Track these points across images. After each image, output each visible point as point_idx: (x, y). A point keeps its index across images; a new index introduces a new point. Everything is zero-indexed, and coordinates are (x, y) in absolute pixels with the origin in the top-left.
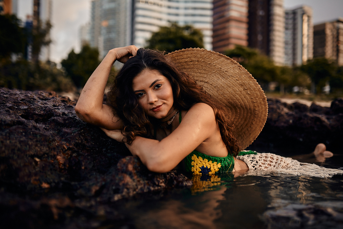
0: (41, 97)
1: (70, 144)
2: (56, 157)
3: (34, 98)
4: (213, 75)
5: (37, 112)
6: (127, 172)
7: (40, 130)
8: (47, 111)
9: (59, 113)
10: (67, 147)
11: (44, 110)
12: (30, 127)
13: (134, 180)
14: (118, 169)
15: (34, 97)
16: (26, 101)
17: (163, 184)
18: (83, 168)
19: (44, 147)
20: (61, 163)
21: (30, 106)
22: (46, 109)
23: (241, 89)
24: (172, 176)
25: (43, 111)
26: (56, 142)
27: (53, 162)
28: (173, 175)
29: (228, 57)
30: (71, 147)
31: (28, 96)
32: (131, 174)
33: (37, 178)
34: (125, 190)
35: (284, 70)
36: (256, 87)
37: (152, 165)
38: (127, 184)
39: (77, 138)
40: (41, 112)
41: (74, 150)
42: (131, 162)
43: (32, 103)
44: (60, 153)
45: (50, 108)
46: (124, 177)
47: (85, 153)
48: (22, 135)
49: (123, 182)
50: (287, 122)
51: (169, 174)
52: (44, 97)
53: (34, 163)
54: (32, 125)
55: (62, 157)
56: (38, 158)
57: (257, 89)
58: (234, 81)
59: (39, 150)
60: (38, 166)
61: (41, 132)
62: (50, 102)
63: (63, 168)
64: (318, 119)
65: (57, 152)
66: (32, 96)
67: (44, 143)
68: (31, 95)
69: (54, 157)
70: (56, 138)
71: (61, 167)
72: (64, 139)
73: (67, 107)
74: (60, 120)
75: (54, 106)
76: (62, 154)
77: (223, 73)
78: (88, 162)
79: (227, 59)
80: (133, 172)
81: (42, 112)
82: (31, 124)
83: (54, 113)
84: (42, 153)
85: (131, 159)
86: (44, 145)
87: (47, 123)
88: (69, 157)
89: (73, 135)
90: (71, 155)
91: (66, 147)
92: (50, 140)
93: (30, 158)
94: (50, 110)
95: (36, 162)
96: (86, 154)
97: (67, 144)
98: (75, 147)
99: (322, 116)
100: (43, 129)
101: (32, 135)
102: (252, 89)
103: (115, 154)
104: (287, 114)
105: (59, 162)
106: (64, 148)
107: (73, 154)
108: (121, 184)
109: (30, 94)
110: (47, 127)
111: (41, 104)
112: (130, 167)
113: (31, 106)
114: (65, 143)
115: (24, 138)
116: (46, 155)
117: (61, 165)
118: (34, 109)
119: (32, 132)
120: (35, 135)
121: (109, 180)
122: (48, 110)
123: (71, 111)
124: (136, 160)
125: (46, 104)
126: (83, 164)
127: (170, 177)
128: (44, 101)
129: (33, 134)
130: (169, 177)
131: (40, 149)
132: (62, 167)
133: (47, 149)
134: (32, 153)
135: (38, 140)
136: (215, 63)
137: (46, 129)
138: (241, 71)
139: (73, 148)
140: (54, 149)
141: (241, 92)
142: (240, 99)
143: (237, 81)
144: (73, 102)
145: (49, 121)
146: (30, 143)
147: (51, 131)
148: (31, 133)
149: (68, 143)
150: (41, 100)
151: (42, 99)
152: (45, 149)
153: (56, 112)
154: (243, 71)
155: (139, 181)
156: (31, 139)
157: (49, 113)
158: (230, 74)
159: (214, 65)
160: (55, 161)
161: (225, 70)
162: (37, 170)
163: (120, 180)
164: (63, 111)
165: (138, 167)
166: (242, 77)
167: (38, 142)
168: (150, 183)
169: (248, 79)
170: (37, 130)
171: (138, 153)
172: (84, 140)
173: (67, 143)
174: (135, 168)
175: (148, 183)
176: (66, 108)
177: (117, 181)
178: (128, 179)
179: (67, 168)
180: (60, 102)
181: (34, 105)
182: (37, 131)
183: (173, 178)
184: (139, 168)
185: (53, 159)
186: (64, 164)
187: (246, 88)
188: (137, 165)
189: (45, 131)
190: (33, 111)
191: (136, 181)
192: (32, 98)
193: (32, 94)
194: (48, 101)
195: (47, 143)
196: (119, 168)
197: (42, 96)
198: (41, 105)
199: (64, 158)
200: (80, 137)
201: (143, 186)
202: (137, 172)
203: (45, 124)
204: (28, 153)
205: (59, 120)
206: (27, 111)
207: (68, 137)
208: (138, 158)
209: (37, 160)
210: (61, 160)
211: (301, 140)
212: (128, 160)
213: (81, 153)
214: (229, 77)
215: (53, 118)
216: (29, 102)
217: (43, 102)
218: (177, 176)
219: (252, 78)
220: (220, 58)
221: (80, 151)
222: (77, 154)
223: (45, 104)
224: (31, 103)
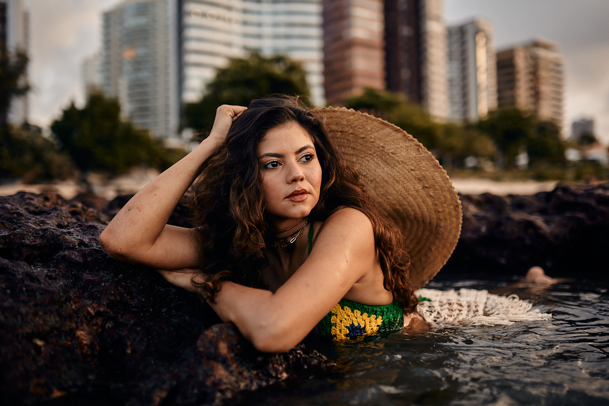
0: (32, 208)
1: (99, 305)
2: (75, 333)
3: (19, 212)
4: (369, 159)
5: (27, 242)
6: (216, 357)
7: (40, 283)
8: (48, 239)
9: (72, 242)
10: (94, 310)
11: (42, 237)
12: (20, 276)
13: (231, 373)
14: (200, 352)
15: (18, 209)
16: (4, 218)
17: (285, 375)
18: (129, 351)
19: (50, 317)
20: (86, 345)
21: (12, 228)
22: (46, 235)
23: (419, 186)
24: (299, 356)
25: (40, 237)
26: (72, 302)
27: (69, 343)
28: (300, 353)
29: (398, 128)
30: (102, 309)
31: (7, 209)
32: (224, 362)
33: (42, 381)
34: (219, 395)
35: (449, 129)
36: (445, 184)
37: (262, 340)
38: (220, 382)
39: (112, 292)
40: (35, 241)
41: (108, 315)
42: (224, 336)
43: (16, 223)
44: (82, 325)
45: (53, 233)
46: (212, 369)
47: (130, 321)
48: (5, 293)
49: (213, 378)
50: (477, 230)
51: (293, 352)
52: (37, 208)
53: (33, 351)
54: (23, 273)
55: (86, 332)
56: (41, 339)
57: (446, 189)
58: (407, 172)
59: (41, 322)
60: (42, 355)
61: (43, 286)
62: (51, 218)
63: (89, 353)
64: (530, 225)
65: (76, 323)
66: (13, 208)
67: (49, 307)
68: (12, 205)
69: (72, 333)
70: (71, 294)
71: (85, 351)
72: (86, 294)
73: (86, 228)
74: (75, 256)
75: (60, 226)
76: (85, 325)
77: (388, 157)
78: (137, 339)
79: (397, 130)
80: (229, 356)
81: (38, 241)
82: (21, 270)
83: (63, 243)
84: (47, 328)
85: (221, 329)
86: (51, 312)
87: (51, 265)
88: (100, 330)
89: (104, 286)
90: (103, 326)
91: (92, 311)
92: (62, 299)
93: (24, 341)
94: (54, 237)
95: (38, 348)
96: (132, 322)
97: (95, 305)
98: (109, 311)
99: (537, 219)
100: (45, 278)
101: (26, 293)
102: (437, 187)
103: (187, 318)
104: (475, 216)
105: (82, 343)
106: (88, 312)
107: (106, 323)
108: (209, 383)
109: (9, 204)
110: (52, 272)
111: (34, 223)
112: (223, 348)
113: (15, 229)
114: (90, 302)
115: (11, 300)
116: (55, 332)
117: (86, 347)
118: (22, 236)
119: (26, 286)
120: (31, 292)
121: (184, 376)
122: (50, 237)
123: (94, 237)
124: (231, 332)
125: (43, 222)
126: (129, 343)
127: (295, 359)
128: (38, 217)
129: (27, 291)
130: (292, 358)
131: (44, 320)
132: (87, 351)
133: (57, 319)
134: (28, 330)
135: (39, 303)
136: (373, 136)
137: (50, 277)
138: (420, 154)
139: (107, 312)
140: (70, 317)
141: (417, 191)
142: (415, 204)
143: (412, 172)
144: (92, 214)
145: (54, 259)
146: (23, 310)
147: (60, 280)
148: (24, 289)
149: (97, 302)
150: (32, 215)
151: (35, 213)
152: (53, 320)
153: (66, 241)
154: (423, 154)
155: (241, 373)
156: (25, 303)
157: (52, 242)
158: (401, 159)
159: (372, 140)
160: (74, 342)
161: (391, 151)
162: (40, 364)
163: (207, 375)
164: (79, 237)
165: (236, 345)
166: (421, 165)
167: (39, 307)
168: (260, 375)
169: (433, 169)
170: (34, 282)
171: (232, 317)
172: (126, 295)
173: (93, 302)
174: (231, 349)
175: (257, 375)
176: (83, 230)
177: (201, 378)
178: (221, 372)
179: (96, 353)
180: (68, 217)
181: (20, 227)
182: (35, 285)
183: (301, 360)
184: (239, 347)
185: (69, 338)
186: (91, 346)
187: (427, 185)
188: (235, 342)
189: (50, 281)
190: (20, 239)
191: (235, 373)
192: (14, 211)
193: (13, 203)
194: (46, 218)
195: (56, 307)
196: (201, 349)
197: (33, 205)
198: (34, 226)
199: (90, 333)
200: (117, 290)
201: (248, 382)
202: (236, 355)
203: (48, 267)
204: (20, 331)
205: (73, 257)
206: (7, 240)
207: (95, 291)
208: (233, 326)
209: (40, 343)
210: (84, 338)
211: (503, 261)
212: (217, 333)
213: (121, 320)
214: (397, 164)
215: (61, 253)
216: (10, 220)
217: (37, 220)
218: (307, 356)
219: (439, 168)
220: (382, 129)
221: (120, 318)
222: (113, 322)
223: (41, 225)
224: (14, 222)
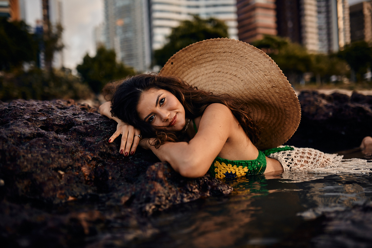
0: (60, 106)
1: (94, 154)
2: (81, 169)
3: (52, 108)
5: (57, 123)
6: (157, 179)
7: (61, 142)
8: (67, 121)
9: (80, 122)
10: (91, 157)
11: (64, 120)
12: (51, 139)
13: (165, 188)
14: (148, 177)
15: (52, 106)
16: (44, 111)
17: (196, 190)
18: (110, 178)
19: (67, 159)
20: (87, 175)
21: (48, 116)
22: (66, 119)
23: (270, 86)
24: (206, 181)
25: (63, 120)
26: (79, 152)
27: (78, 174)
28: (206, 179)
30: (95, 157)
31: (46, 106)
32: (161, 182)
33: (63, 192)
34: (157, 199)
35: (319, 58)
37: (185, 171)
38: (158, 192)
39: (101, 147)
40: (61, 122)
41: (99, 159)
42: (161, 169)
43: (50, 114)
44: (85, 165)
45: (70, 117)
46: (154, 185)
47: (111, 163)
48: (43, 147)
49: (154, 190)
50: (327, 114)
51: (203, 179)
52: (62, 106)
53: (58, 177)
54: (53, 137)
55: (87, 168)
56: (62, 171)
58: (263, 76)
59: (62, 162)
60: (63, 179)
61: (63, 143)
62: (70, 110)
63: (89, 179)
64: (361, 109)
65: (81, 163)
66: (49, 106)
67: (67, 154)
68: (49, 105)
69: (79, 169)
70: (79, 149)
71: (86, 179)
72: (87, 149)
73: (88, 115)
74: (82, 129)
75: (74, 114)
76: (86, 165)
77: (253, 67)
78: (115, 172)
80: (163, 179)
81: (62, 122)
82: (51, 136)
83: (75, 122)
84: (65, 165)
85: (160, 165)
86: (67, 157)
87: (68, 134)
88: (95, 168)
89: (97, 144)
90: (96, 166)
91: (90, 157)
92: (73, 150)
93: (53, 171)
94: (70, 120)
95: (61, 176)
96: (112, 164)
97: (91, 154)
98: (100, 157)
99: (365, 106)
100: (65, 140)
101: (54, 147)
103: (143, 161)
104: (326, 106)
105: (84, 174)
106: (88, 158)
107: (98, 164)
108: (152, 193)
109: (47, 104)
110: (69, 137)
111: (60, 113)
112: (161, 175)
113: (50, 116)
114: (89, 153)
115: (46, 150)
116: (70, 167)
118: (54, 120)
119: (54, 143)
120: (57, 147)
121: (138, 189)
122: (68, 119)
123: (92, 119)
124: (166, 167)
125: (65, 113)
126: (110, 174)
127: (203, 182)
128: (62, 110)
129: (54, 146)
130: (202, 182)
131: (64, 161)
133: (71, 161)
134: (55, 165)
135: (61, 152)
136: (247, 56)
137: (68, 140)
138: (271, 66)
139: (98, 158)
140: (78, 160)
143: (266, 76)
144: (94, 110)
145: (70, 130)
146: (53, 155)
147: (73, 141)
148: (53, 145)
149: (93, 153)
150: (59, 110)
151: (61, 109)
152: (69, 161)
153: (77, 121)
154: (273, 66)
155: (170, 189)
156: (53, 152)
157: (69, 122)
159: (246, 58)
160: (80, 173)
162: (62, 183)
163: (151, 189)
164: (84, 119)
165: (168, 174)
166: (271, 72)
167: (61, 154)
168: (182, 190)
169: (278, 75)
170: (58, 141)
171: (167, 158)
172: (109, 149)
173: (91, 153)
174: (165, 175)
175: (181, 190)
176: (86, 116)
177: (147, 190)
178: (158, 187)
179: (93, 180)
180: (80, 110)
181: (52, 115)
182: (59, 143)
183: (207, 183)
184: (170, 174)
185: (78, 171)
186: (90, 176)
187: (274, 85)
188: (168, 172)
189: (67, 141)
190: (52, 121)
191: (167, 188)
192: (50, 107)
193: (49, 104)
194: (67, 110)
195: (70, 154)
196: (148, 175)
197: (61, 105)
198: (60, 115)
199: (89, 169)
200: (104, 146)
201: (175, 193)
202: (168, 179)
203: (67, 135)
204: (51, 166)
205: (80, 129)
206: (46, 122)
207: (92, 147)
209: (62, 173)
210: (86, 171)
211: (343, 133)
212: (157, 167)
213: (106, 162)
215: (74, 127)
216: (48, 112)
217: (62, 112)
218: (211, 181)
221: (105, 161)
222: (102, 164)
223: (64, 114)
224: (49, 113)
